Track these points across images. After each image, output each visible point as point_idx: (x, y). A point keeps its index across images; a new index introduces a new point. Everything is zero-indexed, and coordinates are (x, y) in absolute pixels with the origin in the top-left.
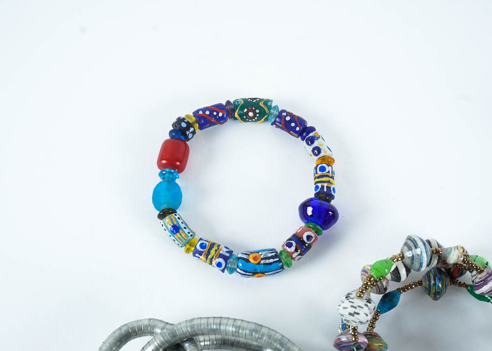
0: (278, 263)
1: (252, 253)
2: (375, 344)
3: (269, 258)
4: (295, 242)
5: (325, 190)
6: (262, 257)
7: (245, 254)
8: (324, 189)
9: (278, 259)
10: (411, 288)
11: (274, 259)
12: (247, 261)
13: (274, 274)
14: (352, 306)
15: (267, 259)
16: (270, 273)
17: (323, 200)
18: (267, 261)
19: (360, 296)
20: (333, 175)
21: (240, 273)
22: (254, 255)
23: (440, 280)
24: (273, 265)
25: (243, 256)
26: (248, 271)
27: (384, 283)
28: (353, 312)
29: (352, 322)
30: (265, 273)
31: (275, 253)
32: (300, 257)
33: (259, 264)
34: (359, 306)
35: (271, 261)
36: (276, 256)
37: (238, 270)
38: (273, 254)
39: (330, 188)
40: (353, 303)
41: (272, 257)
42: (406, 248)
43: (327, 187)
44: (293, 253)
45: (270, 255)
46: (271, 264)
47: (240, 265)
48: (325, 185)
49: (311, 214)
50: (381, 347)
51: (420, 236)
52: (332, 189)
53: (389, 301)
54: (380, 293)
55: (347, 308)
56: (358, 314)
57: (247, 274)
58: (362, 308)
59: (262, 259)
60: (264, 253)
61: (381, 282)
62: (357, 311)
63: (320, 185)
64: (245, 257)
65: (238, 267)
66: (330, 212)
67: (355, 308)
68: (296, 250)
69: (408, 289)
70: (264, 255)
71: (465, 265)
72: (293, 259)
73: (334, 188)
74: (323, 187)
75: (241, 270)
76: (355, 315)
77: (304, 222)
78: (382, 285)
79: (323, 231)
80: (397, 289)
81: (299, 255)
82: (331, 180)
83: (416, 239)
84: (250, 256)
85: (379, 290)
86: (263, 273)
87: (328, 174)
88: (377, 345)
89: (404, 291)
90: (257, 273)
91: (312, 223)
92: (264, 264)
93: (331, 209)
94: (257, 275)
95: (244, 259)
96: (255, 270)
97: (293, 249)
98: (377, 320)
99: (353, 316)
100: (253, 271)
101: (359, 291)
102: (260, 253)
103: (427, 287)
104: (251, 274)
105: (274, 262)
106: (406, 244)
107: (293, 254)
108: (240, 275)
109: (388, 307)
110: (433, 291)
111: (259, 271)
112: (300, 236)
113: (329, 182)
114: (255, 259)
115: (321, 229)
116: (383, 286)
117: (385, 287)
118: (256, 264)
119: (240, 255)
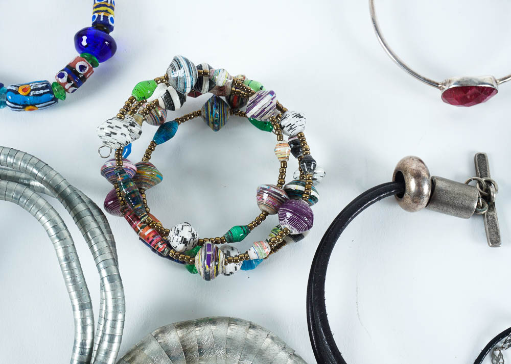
0: (48, 95)
1: (22, 85)
2: (146, 173)
3: (39, 89)
4: (67, 72)
5: (102, 19)
6: (32, 88)
7: (15, 86)
8: (100, 18)
9: (48, 90)
10: (190, 118)
11: (44, 90)
12: (16, 93)
13: (45, 106)
14: (109, 127)
15: (37, 90)
16: (41, 105)
17: (100, 30)
18: (37, 92)
19: (120, 118)
20: (113, 5)
21: (10, 106)
22: (23, 87)
23: (217, 108)
24: (44, 96)
25: (12, 88)
26: (18, 103)
27: (160, 113)
28: (109, 133)
29: (110, 143)
30: (37, 106)
31: (45, 85)
32: (74, 88)
33: (28, 95)
34: (116, 126)
35: (41, 92)
36: (47, 87)
37: (7, 103)
38: (44, 85)
39: (108, 17)
40: (111, 123)
41: (43, 88)
42: (170, 69)
43: (104, 16)
44: (66, 83)
45: (40, 86)
46: (41, 95)
47: (10, 97)
48: (102, 14)
49: (86, 44)
50: (153, 176)
51: (184, 56)
52: (109, 19)
53: (165, 131)
54: (156, 124)
55: (104, 129)
56: (115, 134)
57: (17, 106)
58: (120, 128)
59: (32, 90)
60: (34, 84)
61: (156, 112)
62: (113, 131)
63: (96, 15)
64: (14, 89)
65: (7, 100)
66: (106, 42)
67: (112, 128)
68: (69, 81)
69: (186, 120)
70: (34, 86)
71: (243, 92)
72: (67, 90)
73: (112, 19)
74: (99, 16)
75: (10, 102)
76: (112, 135)
77: (79, 53)
78: (157, 114)
79: (99, 64)
80: (175, 120)
81: (72, 86)
82: (109, 10)
83: (179, 59)
84: (20, 88)
85: (155, 120)
86: (34, 105)
87: (106, 3)
88: (148, 173)
89: (182, 121)
90: (27, 105)
91: (88, 54)
92: (34, 95)
93: (107, 39)
94: (27, 108)
95: (12, 91)
96: (25, 102)
97: (65, 79)
98: (152, 150)
99: (110, 136)
100: (22, 103)
101: (120, 113)
102: (30, 85)
103: (206, 117)
104: (21, 107)
105: (44, 93)
106: (171, 65)
107: (65, 86)
108: (10, 108)
109: (164, 138)
110: (211, 120)
111: (29, 103)
112: (72, 66)
113: (106, 11)
114: (24, 90)
115: (97, 61)
116: (159, 116)
117: (160, 116)
118: (25, 96)
119: (9, 88)
